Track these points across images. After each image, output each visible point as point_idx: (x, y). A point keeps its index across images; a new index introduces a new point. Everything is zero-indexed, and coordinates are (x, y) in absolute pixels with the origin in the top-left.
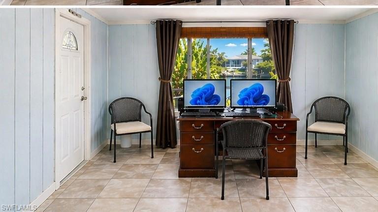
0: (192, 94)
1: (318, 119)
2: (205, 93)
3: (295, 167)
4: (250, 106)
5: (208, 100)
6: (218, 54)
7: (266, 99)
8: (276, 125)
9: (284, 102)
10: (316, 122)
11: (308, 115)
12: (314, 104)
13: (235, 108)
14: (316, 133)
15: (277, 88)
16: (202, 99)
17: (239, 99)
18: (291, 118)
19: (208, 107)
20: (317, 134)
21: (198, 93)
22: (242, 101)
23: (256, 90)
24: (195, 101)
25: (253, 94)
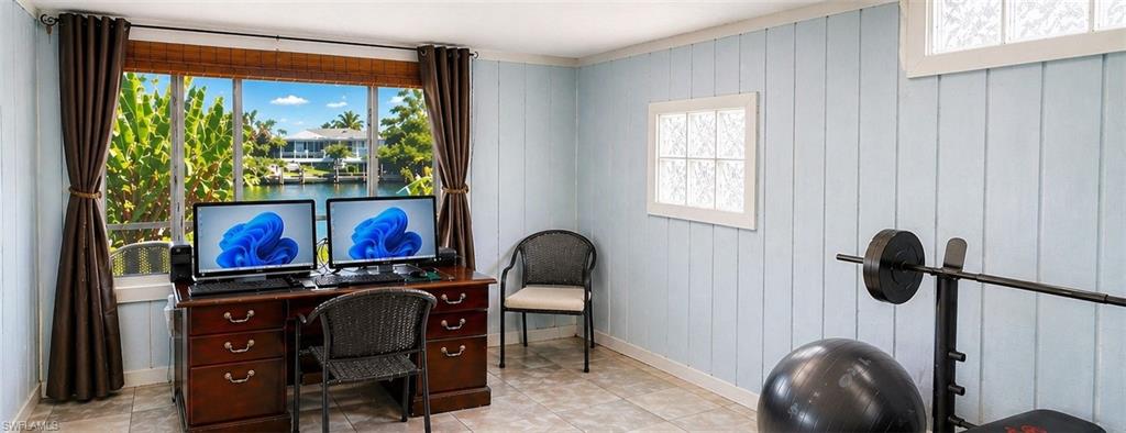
0: (222, 238)
1: (527, 280)
2: (258, 237)
3: (484, 385)
4: (378, 260)
5: (264, 254)
6: (258, 124)
7: (414, 241)
8: (444, 296)
9: (455, 244)
10: (523, 287)
11: (505, 272)
12: (521, 247)
13: (340, 267)
14: (525, 311)
15: (438, 214)
16: (248, 251)
17: (353, 244)
18: (474, 278)
19: (265, 271)
20: (527, 314)
21: (238, 237)
22: (360, 251)
23: (392, 225)
24: (229, 258)
25: (385, 232)
